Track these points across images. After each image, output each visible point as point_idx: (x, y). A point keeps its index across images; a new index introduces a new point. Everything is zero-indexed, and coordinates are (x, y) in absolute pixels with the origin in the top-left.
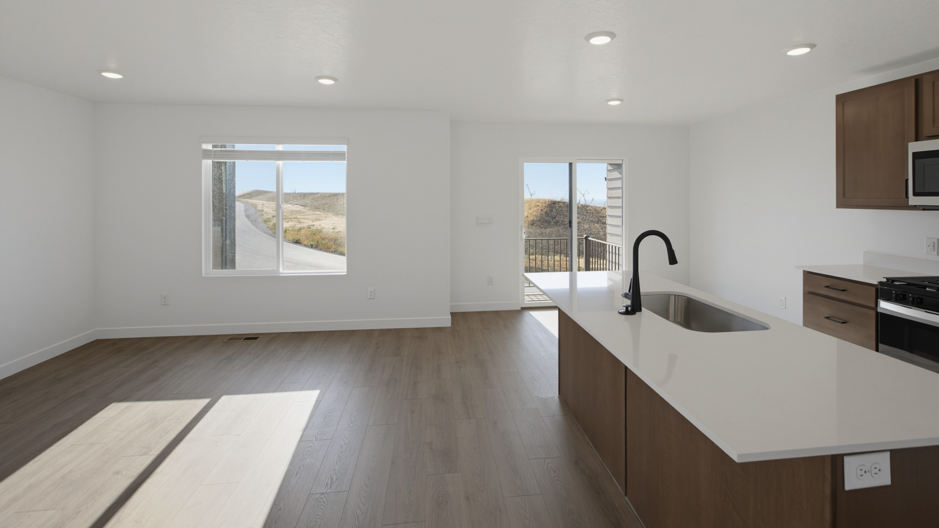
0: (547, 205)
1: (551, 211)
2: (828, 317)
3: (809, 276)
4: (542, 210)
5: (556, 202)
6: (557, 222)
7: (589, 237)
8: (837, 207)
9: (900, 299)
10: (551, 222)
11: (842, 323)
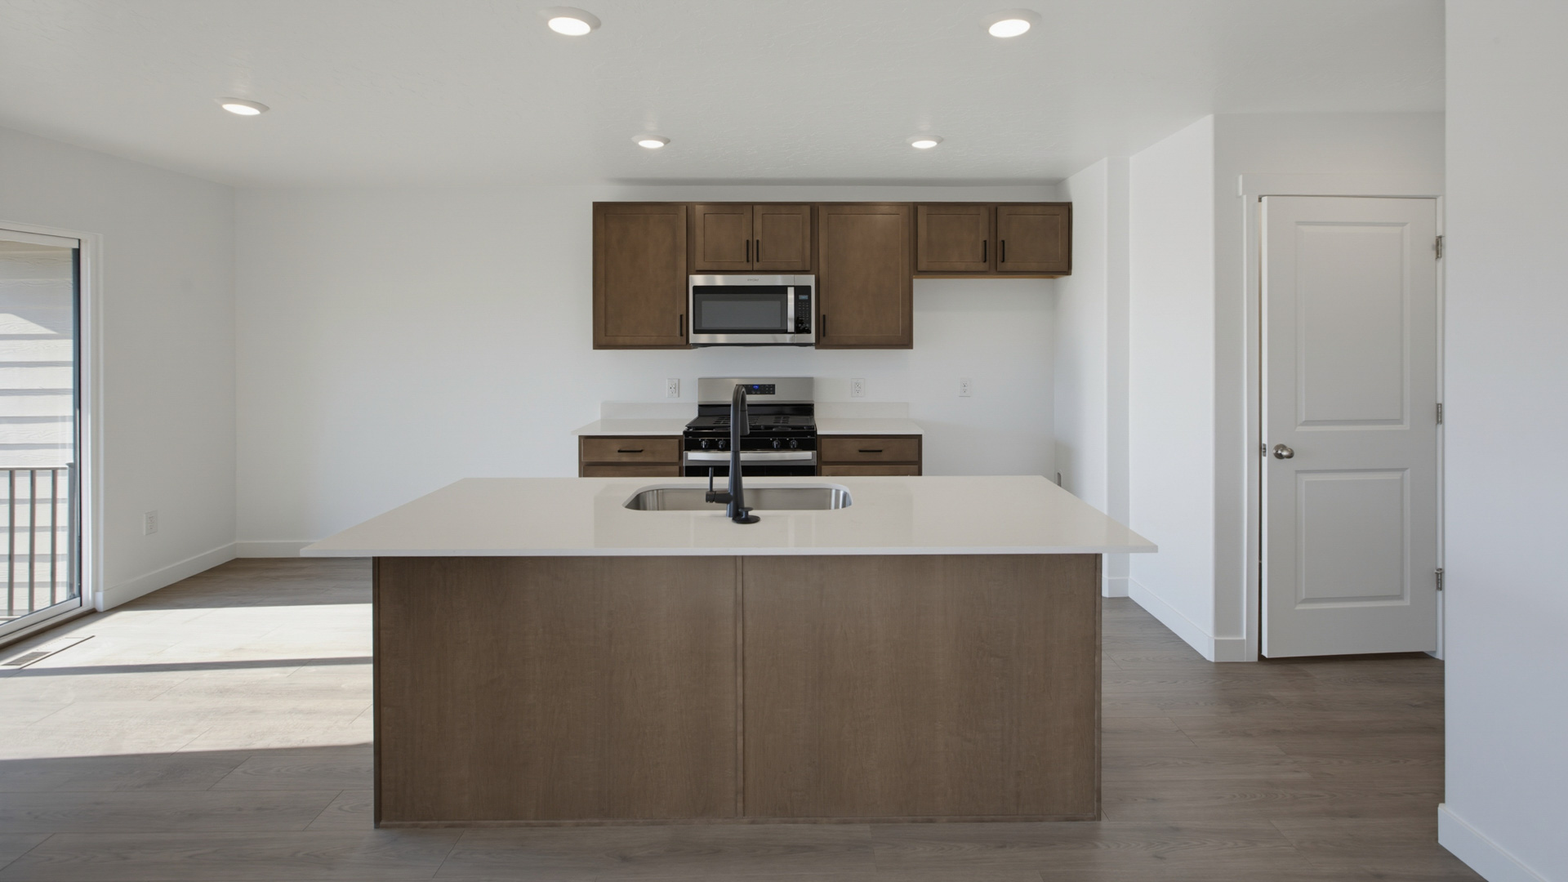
3: (585, 440)
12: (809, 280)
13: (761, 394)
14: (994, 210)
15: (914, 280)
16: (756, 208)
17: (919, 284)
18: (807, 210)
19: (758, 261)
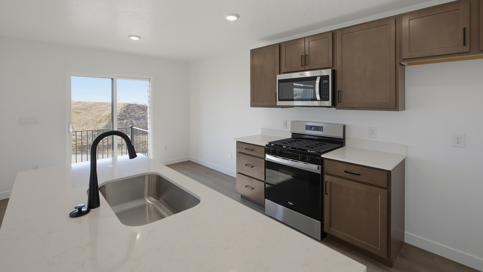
0: (125, 106)
1: (128, 109)
2: (246, 165)
3: (239, 143)
4: (121, 109)
5: (131, 104)
6: (131, 116)
7: (133, 126)
8: (251, 107)
9: (274, 153)
10: (127, 116)
11: (252, 167)
12: (328, 72)
13: (317, 130)
16: (306, 39)
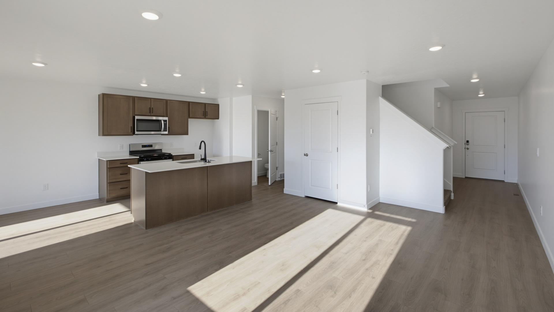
2: (121, 174)
11: (126, 174)
12: (166, 118)
13: (149, 147)
14: (205, 104)
15: (189, 119)
16: (152, 99)
17: (190, 120)
18: (165, 101)
19: (153, 113)
